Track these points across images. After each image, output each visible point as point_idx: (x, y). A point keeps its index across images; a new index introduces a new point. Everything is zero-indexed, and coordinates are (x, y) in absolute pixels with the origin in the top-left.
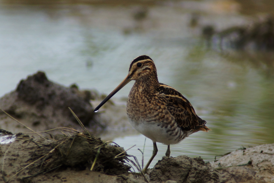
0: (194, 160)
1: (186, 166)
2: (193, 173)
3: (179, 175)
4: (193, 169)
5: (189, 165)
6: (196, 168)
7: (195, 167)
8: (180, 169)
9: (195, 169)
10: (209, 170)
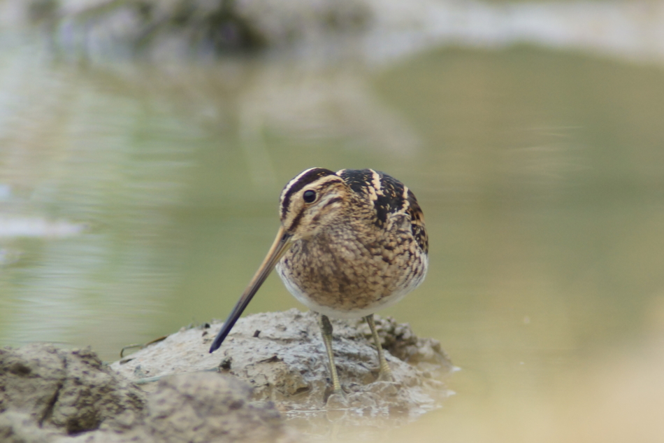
0: (73, 357)
1: (50, 373)
2: (70, 394)
3: (30, 400)
4: (70, 382)
5: (58, 370)
6: (77, 379)
7: (77, 376)
8: (33, 381)
9: (78, 382)
10: (114, 385)
